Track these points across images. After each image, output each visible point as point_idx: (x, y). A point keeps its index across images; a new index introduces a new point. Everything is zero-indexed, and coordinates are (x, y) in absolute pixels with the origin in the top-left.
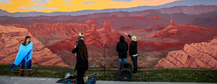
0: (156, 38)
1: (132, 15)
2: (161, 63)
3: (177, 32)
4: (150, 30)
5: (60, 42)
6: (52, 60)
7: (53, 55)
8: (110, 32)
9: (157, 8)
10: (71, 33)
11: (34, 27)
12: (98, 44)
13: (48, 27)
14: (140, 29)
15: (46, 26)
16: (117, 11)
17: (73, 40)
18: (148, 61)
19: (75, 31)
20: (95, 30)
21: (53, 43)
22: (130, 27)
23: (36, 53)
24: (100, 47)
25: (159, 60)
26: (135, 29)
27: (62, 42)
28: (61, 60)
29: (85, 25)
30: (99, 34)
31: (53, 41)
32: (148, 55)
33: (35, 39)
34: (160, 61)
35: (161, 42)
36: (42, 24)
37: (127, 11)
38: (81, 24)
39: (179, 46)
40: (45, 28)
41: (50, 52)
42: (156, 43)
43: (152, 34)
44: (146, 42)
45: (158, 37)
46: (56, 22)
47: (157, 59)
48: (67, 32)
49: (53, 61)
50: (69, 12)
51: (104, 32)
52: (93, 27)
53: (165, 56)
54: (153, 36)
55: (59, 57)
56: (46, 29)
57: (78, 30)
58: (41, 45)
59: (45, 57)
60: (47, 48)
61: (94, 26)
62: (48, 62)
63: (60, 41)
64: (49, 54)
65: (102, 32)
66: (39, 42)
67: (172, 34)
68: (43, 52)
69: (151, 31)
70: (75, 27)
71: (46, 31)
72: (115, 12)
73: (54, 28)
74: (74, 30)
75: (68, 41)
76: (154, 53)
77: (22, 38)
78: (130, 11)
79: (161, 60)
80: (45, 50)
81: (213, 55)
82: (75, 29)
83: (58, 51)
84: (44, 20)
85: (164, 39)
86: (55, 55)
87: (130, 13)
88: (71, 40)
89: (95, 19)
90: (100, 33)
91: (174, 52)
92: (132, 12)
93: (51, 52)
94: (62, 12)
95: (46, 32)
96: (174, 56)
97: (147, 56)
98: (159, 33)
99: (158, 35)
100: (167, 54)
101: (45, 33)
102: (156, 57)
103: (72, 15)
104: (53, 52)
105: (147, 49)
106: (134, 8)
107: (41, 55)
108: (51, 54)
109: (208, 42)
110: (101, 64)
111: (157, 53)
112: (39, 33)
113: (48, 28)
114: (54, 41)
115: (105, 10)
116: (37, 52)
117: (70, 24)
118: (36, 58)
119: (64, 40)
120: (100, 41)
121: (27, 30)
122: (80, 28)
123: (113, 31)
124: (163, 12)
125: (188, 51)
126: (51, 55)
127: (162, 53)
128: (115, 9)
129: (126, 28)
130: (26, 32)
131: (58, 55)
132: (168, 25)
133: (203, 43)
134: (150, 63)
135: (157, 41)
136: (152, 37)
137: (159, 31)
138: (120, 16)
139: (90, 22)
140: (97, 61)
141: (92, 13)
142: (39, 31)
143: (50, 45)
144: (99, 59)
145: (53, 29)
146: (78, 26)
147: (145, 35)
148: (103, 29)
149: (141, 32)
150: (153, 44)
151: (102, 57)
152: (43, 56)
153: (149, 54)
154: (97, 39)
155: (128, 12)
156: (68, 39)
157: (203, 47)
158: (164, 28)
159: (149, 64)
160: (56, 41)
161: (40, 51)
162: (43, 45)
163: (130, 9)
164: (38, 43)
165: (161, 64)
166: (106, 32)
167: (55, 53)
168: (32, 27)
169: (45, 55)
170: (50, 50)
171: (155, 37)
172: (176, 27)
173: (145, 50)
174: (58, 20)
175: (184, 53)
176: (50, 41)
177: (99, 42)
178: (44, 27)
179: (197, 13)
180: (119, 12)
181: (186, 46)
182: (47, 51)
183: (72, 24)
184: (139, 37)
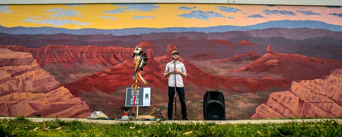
0: (248, 72)
1: (210, 38)
2: (261, 111)
3: (279, 63)
4: (238, 60)
5: (90, 77)
6: (71, 108)
7: (73, 100)
9: (246, 30)
10: (110, 63)
11: (46, 50)
12: (157, 80)
13: (71, 51)
14: (224, 58)
15: (67, 50)
16: (186, 31)
17: (113, 74)
18: (239, 109)
19: (117, 59)
20: (152, 58)
21: (76, 78)
22: (207, 55)
23: (41, 96)
24: (160, 85)
25: (257, 106)
26: (216, 58)
27: (94, 76)
28: (88, 108)
30: (158, 64)
31: (76, 75)
32: (239, 99)
33: (44, 70)
34: (258, 109)
35: (256, 78)
36: (61, 47)
37: (202, 32)
38: (129, 49)
39: (285, 85)
40: (66, 53)
41: (68, 93)
42: (250, 80)
43: (242, 66)
44: (234, 78)
45: (251, 71)
46: (87, 44)
47: (253, 105)
48: (103, 60)
49: (72, 111)
50: (110, 30)
52: (149, 53)
53: (264, 100)
54: (244, 68)
55: (84, 103)
56: (66, 55)
57: (123, 58)
58: (53, 81)
59: (57, 103)
60: (63, 87)
61: (151, 52)
62: (62, 112)
63: (91, 74)
64: (66, 98)
65: (164, 61)
66: (50, 76)
67: (272, 66)
68: (56, 93)
69: (241, 61)
70: (118, 53)
71: (67, 59)
72: (184, 33)
73: (81, 53)
74: (115, 57)
75: (103, 74)
76: (247, 95)
77: (18, 70)
78: (207, 32)
79: (260, 106)
80: (60, 90)
81: (334, 98)
82: (119, 56)
83: (85, 92)
84: (65, 40)
85: (261, 74)
86: (78, 99)
87: (206, 35)
88: (109, 74)
89: (152, 42)
90: (160, 62)
91: (277, 93)
92: (210, 33)
93: (71, 94)
94: (99, 30)
95: (65, 59)
96: (279, 100)
97: (237, 100)
98: (252, 65)
99: (251, 68)
100: (268, 97)
101: (64, 62)
102: (252, 102)
103: (114, 35)
104: (75, 93)
105: (236, 88)
106: (212, 28)
107: (50, 99)
108: (71, 98)
109: (324, 79)
110: (162, 114)
111: (252, 95)
112: (54, 61)
113: (71, 53)
114: (78, 75)
115: (169, 29)
116: (43, 94)
117: (110, 48)
118: (39, 104)
119: (96, 73)
120: (160, 75)
121: (31, 56)
122: (127, 55)
123: (181, 60)
124: (254, 35)
125: (298, 93)
126: (70, 100)
127: (260, 96)
128: (184, 28)
129: (201, 55)
130: (29, 58)
131: (82, 100)
132: (264, 53)
133: (317, 80)
134: (242, 111)
135: (251, 77)
136: (243, 71)
137: (252, 62)
138: (192, 39)
139: (143, 45)
140: (154, 109)
141: (148, 32)
142: (54, 59)
143: (70, 82)
144: (158, 107)
145: (79, 55)
146: (123, 51)
147: (231, 67)
148: (165, 57)
149: (225, 62)
150: (244, 82)
151: (162, 102)
152: (54, 102)
153: (241, 97)
154: (154, 72)
156: (104, 72)
157: (318, 87)
158: (258, 57)
159: (241, 113)
160: (81, 75)
161: (50, 91)
162: (57, 82)
163: (206, 28)
164: (47, 78)
165: (261, 113)
167: (78, 96)
168: (42, 52)
169: (58, 100)
170: (68, 91)
171: (247, 70)
172: (276, 57)
173: (234, 91)
174: (91, 40)
175: (292, 96)
176: (72, 76)
177: (159, 77)
178: (63, 52)
179: (302, 38)
180: (190, 33)
181: (295, 85)
182: (63, 93)
183: (114, 48)
184: (222, 70)
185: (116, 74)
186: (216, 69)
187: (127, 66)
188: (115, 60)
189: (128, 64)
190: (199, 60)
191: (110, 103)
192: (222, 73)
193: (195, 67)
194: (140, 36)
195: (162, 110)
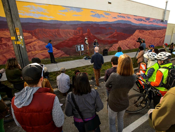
1: (100, 26)
3: (117, 35)
4: (107, 35)
5: (62, 42)
8: (90, 35)
9: (111, 23)
10: (68, 36)
11: (37, 31)
15: (48, 31)
16: (93, 23)
19: (71, 35)
20: (83, 34)
21: (56, 43)
22: (99, 33)
23: (45, 51)
26: (101, 34)
27: (63, 42)
28: (64, 53)
29: (76, 31)
31: (56, 42)
33: (41, 41)
34: (110, 48)
36: (44, 30)
38: (74, 30)
39: (116, 42)
40: (48, 33)
42: (109, 41)
44: (106, 40)
46: (56, 28)
48: (65, 35)
49: (59, 55)
50: (65, 21)
51: (87, 35)
52: (81, 32)
53: (112, 46)
54: (108, 37)
55: (62, 51)
56: (48, 34)
63: (62, 41)
64: (55, 51)
66: (45, 43)
67: (115, 36)
69: (108, 35)
70: (70, 32)
71: (49, 35)
72: (92, 24)
73: (55, 32)
74: (69, 34)
75: (67, 41)
78: (100, 24)
81: (126, 45)
83: (61, 48)
85: (112, 39)
86: (60, 51)
88: (69, 41)
89: (82, 28)
90: (85, 36)
91: (115, 44)
92: (101, 24)
93: (56, 49)
94: (59, 21)
96: (115, 46)
100: (113, 45)
101: (48, 37)
103: (67, 24)
104: (58, 49)
105: (106, 43)
106: (101, 22)
108: (57, 50)
109: (125, 40)
111: (109, 45)
112: (43, 37)
113: (50, 33)
114: (57, 42)
115: (87, 22)
116: (45, 50)
117: (66, 30)
118: (45, 54)
119: (64, 41)
121: (30, 34)
123: (92, 34)
124: (113, 26)
125: (119, 44)
126: (57, 51)
128: (92, 22)
129: (97, 33)
130: (30, 36)
131: (61, 51)
132: (114, 32)
133: (124, 40)
135: (110, 40)
137: (111, 35)
138: (95, 26)
139: (79, 29)
141: (80, 23)
142: (43, 35)
143: (54, 45)
145: (54, 34)
146: (72, 31)
147: (105, 37)
148: (86, 34)
149: (104, 35)
150: (108, 41)
155: (98, 24)
156: (66, 40)
157: (124, 42)
158: (113, 34)
160: (58, 42)
163: (99, 22)
164: (44, 44)
165: (110, 50)
166: (88, 35)
167: (59, 50)
168: (35, 32)
170: (55, 48)
171: (109, 38)
172: (117, 33)
174: (57, 26)
175: (118, 45)
176: (54, 42)
178: (46, 32)
179: (124, 27)
180: (94, 24)
181: (119, 42)
183: (68, 30)
184: (103, 38)
185: (71, 41)
186: (101, 37)
187: (74, 37)
188: (69, 35)
189: (75, 37)
190: (97, 35)
191: (71, 51)
192: (103, 39)
193: (95, 37)
194: (77, 25)
195: (87, 51)
